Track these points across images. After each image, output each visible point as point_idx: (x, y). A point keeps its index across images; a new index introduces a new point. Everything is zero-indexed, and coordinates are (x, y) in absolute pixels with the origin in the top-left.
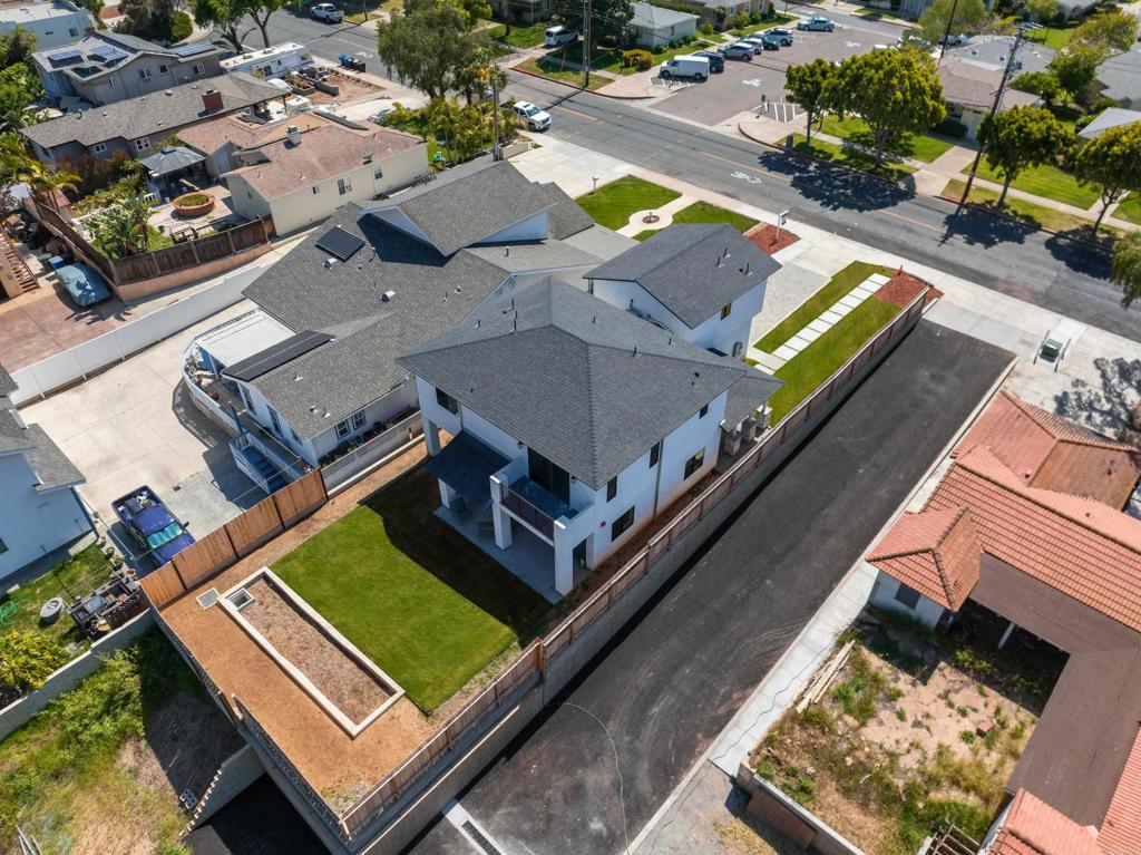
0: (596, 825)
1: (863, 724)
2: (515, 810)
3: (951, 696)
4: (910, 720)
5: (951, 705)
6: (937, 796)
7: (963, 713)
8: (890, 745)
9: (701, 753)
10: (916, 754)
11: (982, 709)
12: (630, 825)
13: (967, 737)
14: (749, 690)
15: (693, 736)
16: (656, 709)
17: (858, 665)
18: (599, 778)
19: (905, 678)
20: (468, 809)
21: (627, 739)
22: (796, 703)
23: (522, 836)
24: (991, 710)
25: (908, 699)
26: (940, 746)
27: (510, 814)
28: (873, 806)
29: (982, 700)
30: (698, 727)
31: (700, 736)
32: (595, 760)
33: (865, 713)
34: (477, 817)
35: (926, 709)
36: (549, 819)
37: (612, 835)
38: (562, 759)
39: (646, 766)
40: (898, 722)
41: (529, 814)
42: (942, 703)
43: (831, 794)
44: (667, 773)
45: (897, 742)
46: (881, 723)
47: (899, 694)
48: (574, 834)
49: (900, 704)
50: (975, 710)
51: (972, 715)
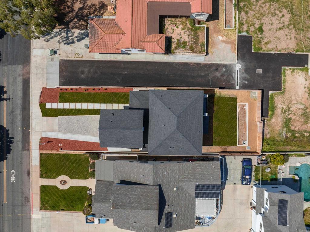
0: (224, 70)
1: (187, 42)
2: (231, 81)
3: (172, 32)
4: (181, 36)
5: (173, 32)
6: (190, 27)
7: (173, 29)
8: (187, 37)
9: (204, 63)
10: (186, 32)
11: (171, 27)
12: (221, 65)
13: (177, 27)
14: (189, 63)
15: (202, 66)
16: (202, 74)
17: (176, 48)
18: (218, 74)
19: (173, 40)
20: (235, 87)
21: (210, 75)
22: (190, 53)
23: (233, 77)
24: (169, 26)
25: (177, 38)
26: (182, 30)
27: (232, 81)
28: (198, 35)
29: (169, 28)
30: (201, 67)
31: (202, 65)
32: (216, 77)
33: (185, 43)
34: (235, 85)
35: (177, 35)
36: (228, 76)
37: (223, 67)
38: (220, 81)
39: (211, 69)
40: (182, 37)
41: (230, 79)
42: (174, 33)
43: (200, 41)
44: (210, 66)
45: (186, 36)
46: (184, 40)
47: (177, 40)
48: (227, 71)
49: (178, 38)
50: (172, 28)
51: (173, 28)
